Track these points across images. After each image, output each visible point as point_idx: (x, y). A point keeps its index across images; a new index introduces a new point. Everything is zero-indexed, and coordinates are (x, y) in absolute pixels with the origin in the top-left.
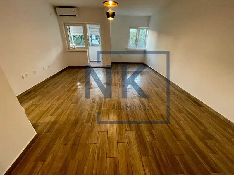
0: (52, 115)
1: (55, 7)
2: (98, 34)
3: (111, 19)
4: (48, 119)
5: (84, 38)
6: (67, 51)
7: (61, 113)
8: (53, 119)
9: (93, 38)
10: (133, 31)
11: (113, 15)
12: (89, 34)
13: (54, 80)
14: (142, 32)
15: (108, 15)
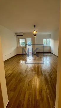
0: (11, 71)
1: (16, 33)
2: (31, 41)
3: (35, 36)
4: (10, 72)
5: (25, 43)
6: (18, 47)
7: (15, 70)
8: (11, 72)
9: (29, 43)
10: (44, 40)
11: (36, 35)
12: (27, 41)
13: (12, 59)
14: (48, 40)
15: (34, 35)
